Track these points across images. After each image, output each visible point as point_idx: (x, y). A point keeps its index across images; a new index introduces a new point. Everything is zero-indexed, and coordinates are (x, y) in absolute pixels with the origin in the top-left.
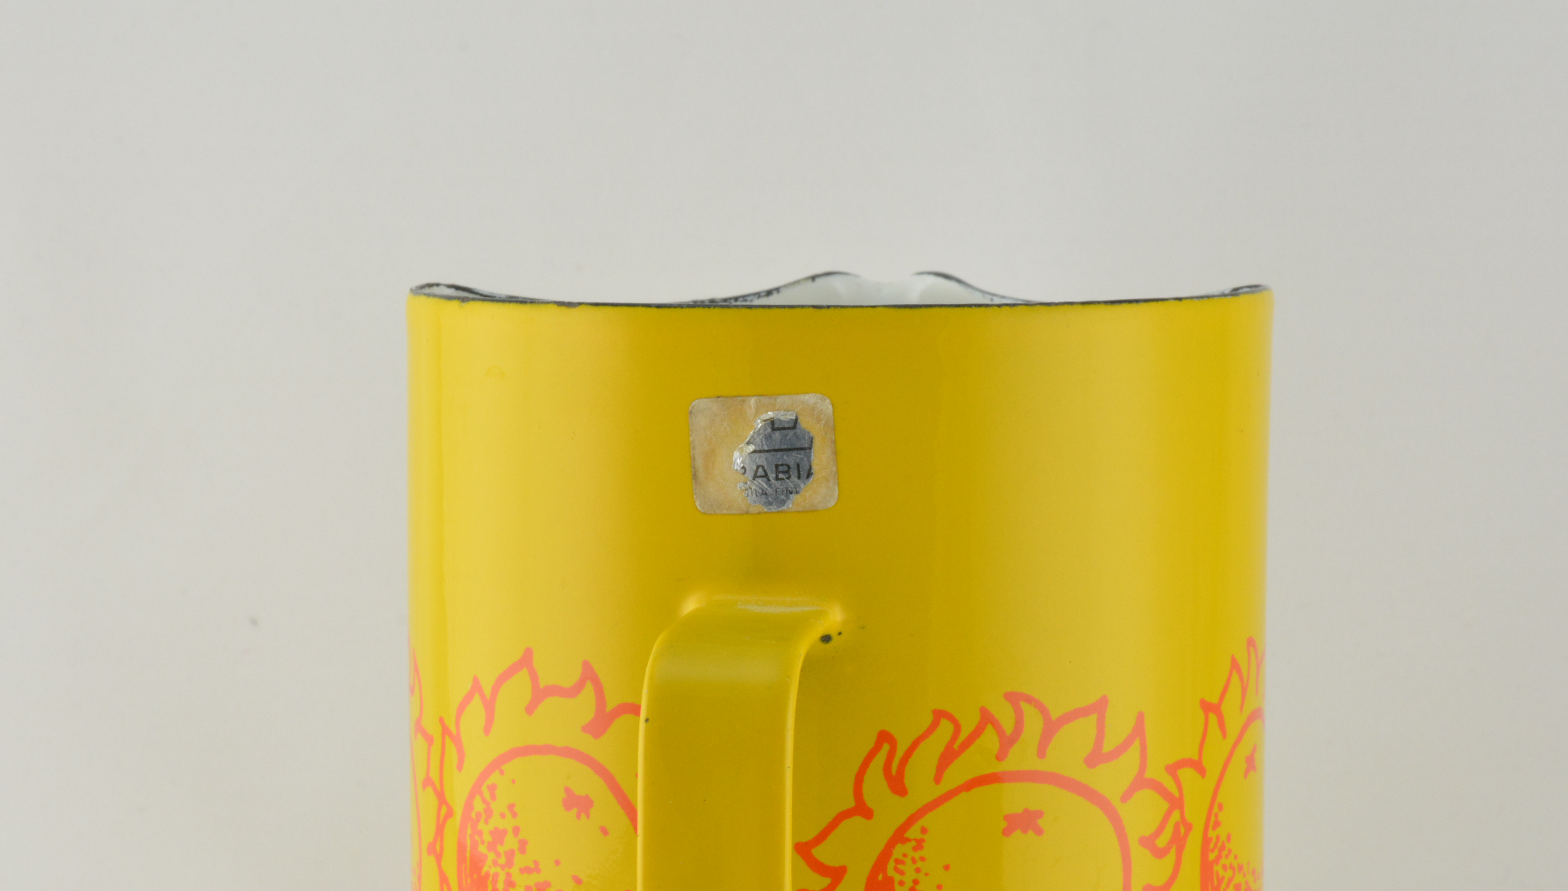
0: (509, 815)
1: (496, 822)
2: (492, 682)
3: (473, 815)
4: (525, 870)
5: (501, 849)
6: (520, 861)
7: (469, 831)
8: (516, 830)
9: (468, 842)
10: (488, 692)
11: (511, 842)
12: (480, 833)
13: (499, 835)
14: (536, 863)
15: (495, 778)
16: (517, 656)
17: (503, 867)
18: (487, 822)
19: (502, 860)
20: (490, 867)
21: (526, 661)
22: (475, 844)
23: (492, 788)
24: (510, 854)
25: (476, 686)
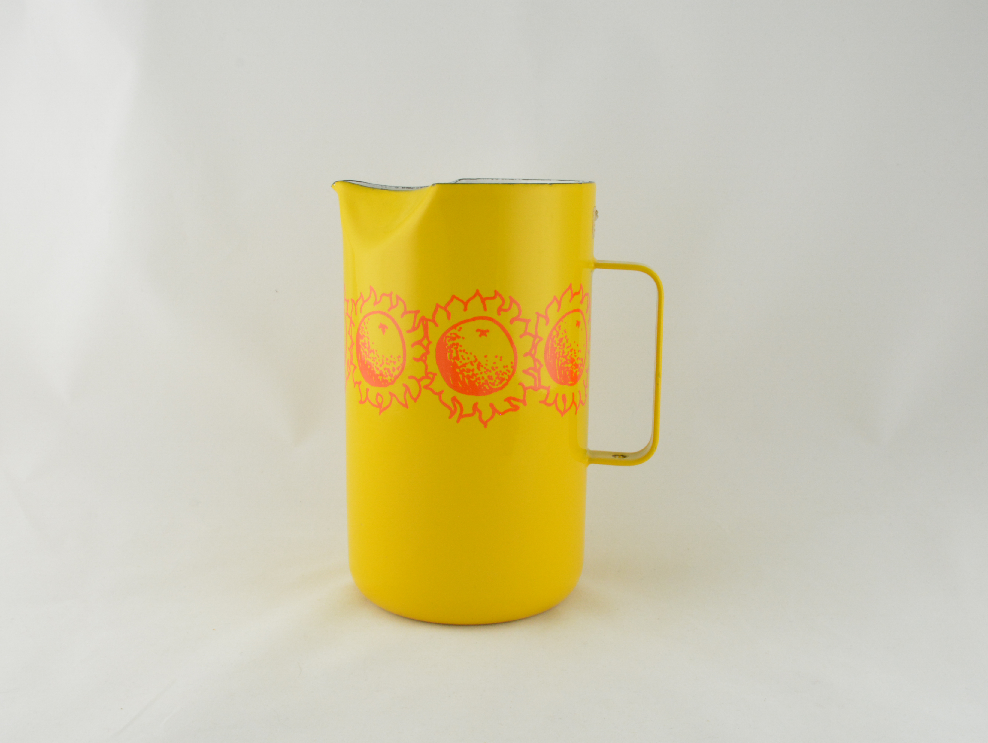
0: (564, 333)
1: (561, 336)
2: (561, 295)
3: (552, 337)
4: (568, 347)
5: (562, 344)
6: (567, 345)
7: (550, 342)
8: (566, 337)
9: (550, 345)
10: (559, 299)
11: (565, 341)
12: (555, 342)
13: (561, 340)
14: (570, 344)
15: (561, 323)
16: (567, 287)
17: (562, 349)
18: (557, 337)
19: (562, 347)
20: (558, 350)
21: (570, 287)
22: (552, 345)
23: (560, 327)
24: (564, 345)
25: (555, 298)
